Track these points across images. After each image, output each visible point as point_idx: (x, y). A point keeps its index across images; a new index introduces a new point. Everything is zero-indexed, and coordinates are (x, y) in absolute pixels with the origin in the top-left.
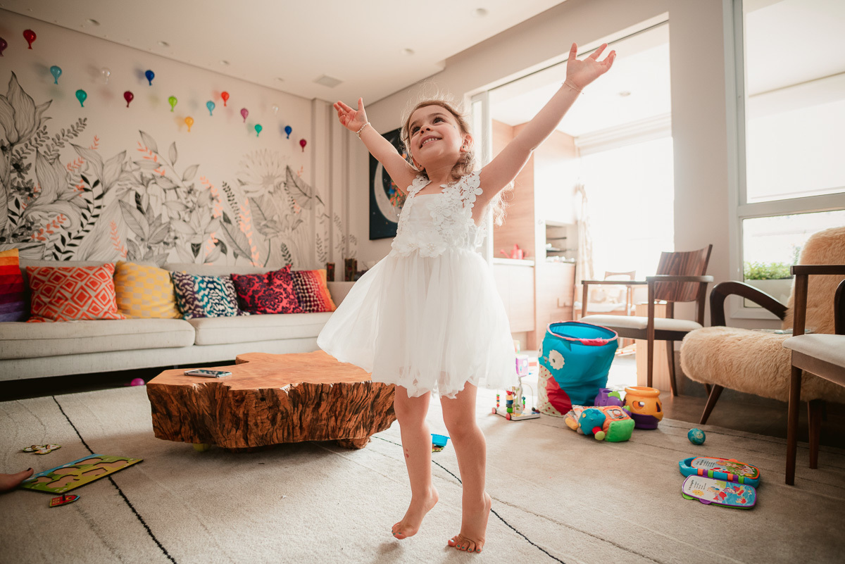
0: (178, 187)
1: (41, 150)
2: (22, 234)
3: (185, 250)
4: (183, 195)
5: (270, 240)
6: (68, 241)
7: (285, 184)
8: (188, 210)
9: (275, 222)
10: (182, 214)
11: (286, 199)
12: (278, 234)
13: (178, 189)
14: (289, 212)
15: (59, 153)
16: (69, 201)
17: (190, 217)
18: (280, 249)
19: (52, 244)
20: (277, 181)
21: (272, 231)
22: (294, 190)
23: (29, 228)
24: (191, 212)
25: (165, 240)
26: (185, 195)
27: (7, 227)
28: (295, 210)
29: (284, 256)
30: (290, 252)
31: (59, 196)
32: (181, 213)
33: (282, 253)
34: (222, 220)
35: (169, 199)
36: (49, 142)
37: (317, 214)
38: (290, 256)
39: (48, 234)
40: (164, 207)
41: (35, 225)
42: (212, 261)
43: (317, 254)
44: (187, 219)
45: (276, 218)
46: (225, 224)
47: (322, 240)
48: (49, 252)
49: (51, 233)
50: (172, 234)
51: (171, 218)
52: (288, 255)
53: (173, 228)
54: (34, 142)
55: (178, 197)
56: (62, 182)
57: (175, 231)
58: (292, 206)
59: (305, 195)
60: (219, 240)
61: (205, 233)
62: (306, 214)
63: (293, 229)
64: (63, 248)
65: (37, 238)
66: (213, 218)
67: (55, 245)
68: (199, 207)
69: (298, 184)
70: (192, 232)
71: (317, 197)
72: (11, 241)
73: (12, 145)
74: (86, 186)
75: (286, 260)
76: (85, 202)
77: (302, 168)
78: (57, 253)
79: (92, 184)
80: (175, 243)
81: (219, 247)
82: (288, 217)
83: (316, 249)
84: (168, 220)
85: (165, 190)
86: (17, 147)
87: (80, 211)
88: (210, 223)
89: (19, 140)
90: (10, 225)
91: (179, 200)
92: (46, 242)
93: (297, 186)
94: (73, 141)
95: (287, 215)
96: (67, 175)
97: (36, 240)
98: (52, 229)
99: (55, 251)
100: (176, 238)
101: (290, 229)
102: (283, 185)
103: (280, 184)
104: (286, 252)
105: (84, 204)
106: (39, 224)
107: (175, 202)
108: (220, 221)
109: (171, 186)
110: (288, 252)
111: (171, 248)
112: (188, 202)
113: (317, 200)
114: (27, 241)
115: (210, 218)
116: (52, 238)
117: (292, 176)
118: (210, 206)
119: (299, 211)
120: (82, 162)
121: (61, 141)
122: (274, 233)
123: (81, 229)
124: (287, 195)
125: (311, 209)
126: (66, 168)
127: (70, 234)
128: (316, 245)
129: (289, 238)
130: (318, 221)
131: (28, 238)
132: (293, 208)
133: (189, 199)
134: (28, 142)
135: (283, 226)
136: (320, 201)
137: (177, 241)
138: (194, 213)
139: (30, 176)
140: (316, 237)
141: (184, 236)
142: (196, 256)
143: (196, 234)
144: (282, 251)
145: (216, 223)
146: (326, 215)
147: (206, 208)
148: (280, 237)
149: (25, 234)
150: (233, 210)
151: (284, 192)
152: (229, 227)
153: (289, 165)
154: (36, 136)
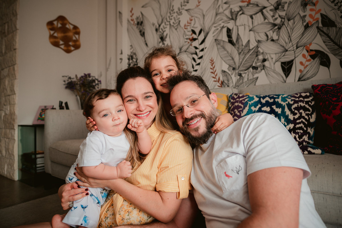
0: (265, 8)
1: (172, 24)
3: (274, 71)
4: (268, 13)
8: (276, 27)
10: (270, 34)
13: (264, 11)
15: (180, 19)
16: (186, 51)
17: (278, 35)
24: (279, 28)
25: (254, 65)
26: (272, 13)
31: (181, 49)
32: (268, 33)
34: (320, 25)
35: (256, 23)
36: (175, 15)
40: (251, 32)
42: (308, 79)
44: (275, 37)
46: (325, 29)
50: (261, 57)
51: (259, 42)
53: (261, 51)
54: (168, 19)
55: (265, 18)
56: (182, 39)
57: (263, 53)
60: (316, 51)
61: (297, 48)
66: (307, 27)
68: (289, 20)
70: (281, 49)
73: (160, 26)
74: (195, 36)
76: (194, 49)
79: (197, 33)
80: (264, 66)
81: (317, 60)
84: (255, 44)
85: (251, 17)
86: (161, 27)
87: (191, 56)
88: (303, 34)
89: (162, 22)
91: (266, 21)
94: (186, 8)
96: (184, 34)
100: (264, 60)
107: (262, 24)
108: (318, 28)
109: (258, 9)
111: (260, 72)
112: (276, 19)
115: (303, 29)
118: (302, 14)
120: (191, 20)
121: (181, 11)
126: (184, 28)
133: (277, 16)
134: (166, 21)
137: (266, 63)
138: (283, 29)
139: (167, 42)
141: (274, 56)
142: (287, 75)
143: (287, 51)
145: (313, 31)
147: (297, 18)
150: (336, 7)
152: (332, 32)
154: (169, 14)
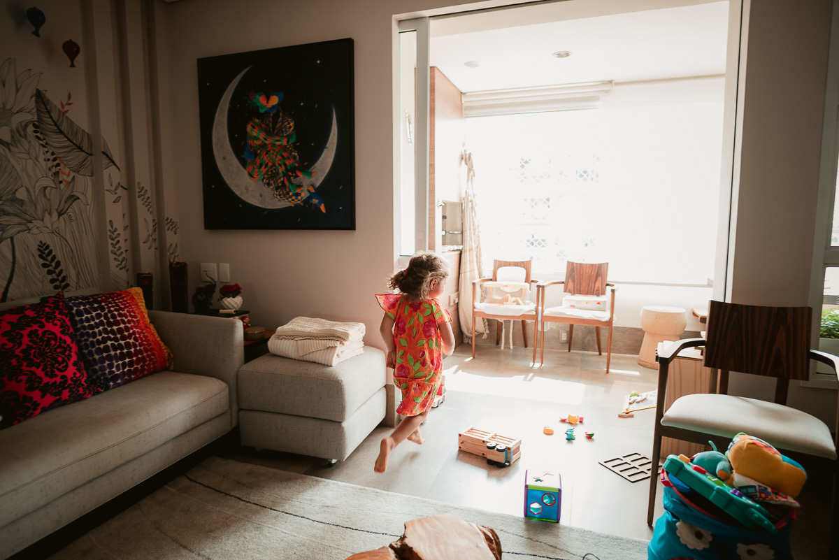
5: (12, 238)
7: (35, 126)
9: (21, 202)
11: (41, 158)
12: (30, 225)
14: (49, 182)
18: (37, 253)
20: (16, 121)
21: (17, 220)
22: (57, 140)
28: (62, 177)
29: (44, 266)
30: (59, 257)
33: (42, 261)
37: (107, 186)
38: (58, 264)
43: (112, 256)
45: (21, 194)
47: (120, 230)
52: (53, 264)
58: (54, 170)
59: (80, 149)
62: (84, 185)
63: (60, 215)
69: (64, 127)
71: (104, 153)
75: (50, 272)
77: (69, 97)
82: (49, 189)
83: (110, 248)
93: (61, 132)
95: (45, 188)
101: (55, 215)
102: (31, 129)
103: (26, 126)
104: (49, 258)
110: (54, 257)
113: (105, 161)
117: (49, 112)
119: (70, 179)
122: (20, 224)
124: (43, 150)
125: (92, 175)
128: (110, 241)
129: (55, 232)
130: (109, 198)
132: (56, 174)
135: (40, 211)
136: (113, 162)
140: (109, 227)
144: (41, 256)
146: (122, 187)
148: (34, 231)
151: (36, 143)
153: (41, 89)
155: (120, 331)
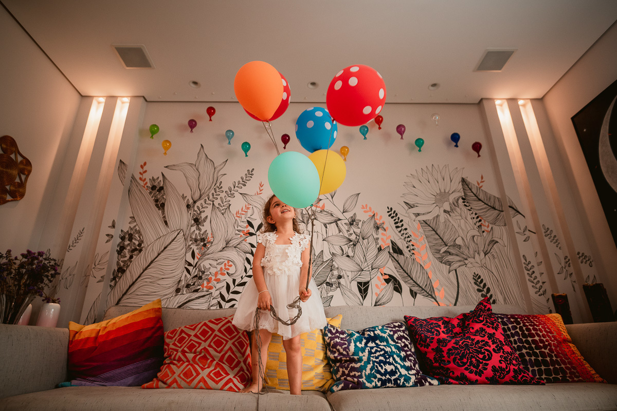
0: (340, 220)
1: (216, 204)
2: (194, 284)
3: (350, 291)
4: (344, 228)
5: (456, 270)
6: (232, 288)
7: (463, 199)
8: (352, 243)
9: (459, 247)
10: (345, 248)
11: (469, 217)
12: (466, 262)
13: (338, 222)
14: (475, 232)
15: (230, 203)
16: (235, 247)
17: (354, 251)
18: (473, 281)
19: (218, 292)
20: (452, 198)
21: (458, 258)
22: (477, 205)
23: (200, 278)
24: (355, 245)
25: (328, 281)
26: (346, 227)
27: (183, 278)
28: (483, 228)
29: (479, 290)
30: (488, 285)
31: (227, 243)
32: (343, 247)
33: (477, 287)
34: (391, 251)
35: (330, 234)
36: (223, 195)
37: (516, 229)
38: (488, 290)
39: (215, 282)
40: (324, 241)
41: (205, 273)
42: (384, 303)
43: (530, 285)
44: (351, 254)
45: (459, 242)
46: (395, 255)
47: (534, 263)
48: (215, 301)
49: (218, 281)
50: (336, 273)
51: (333, 254)
52: (485, 290)
53: (336, 266)
54: (211, 197)
55: (340, 231)
56: (231, 229)
57: (338, 268)
58: (478, 224)
59: (494, 208)
60: (389, 275)
61: (372, 269)
62: (500, 232)
63: (486, 254)
64: (227, 297)
65: (206, 287)
66: (380, 249)
67: (220, 293)
68: (363, 239)
69: (481, 196)
70: (356, 268)
71: (510, 207)
72: (185, 292)
73: (195, 202)
74: (252, 230)
75: (482, 295)
76: (249, 246)
77: (482, 178)
78: (223, 303)
79: (256, 228)
80: (339, 283)
81: (391, 285)
82: (476, 237)
83: (527, 277)
84: (330, 257)
85: (325, 225)
86: (198, 204)
87: (244, 256)
88: (377, 256)
89: (200, 198)
90: (186, 276)
91: (341, 234)
92: (213, 291)
93: (480, 200)
94: (241, 191)
95: (473, 237)
96: (235, 223)
97: (205, 289)
98: (219, 276)
99: (220, 299)
100: (340, 277)
101: (482, 254)
102: (461, 201)
103: (458, 200)
104: (482, 285)
105: (249, 248)
106: (208, 273)
107: (337, 236)
108: (389, 252)
109: (333, 219)
110: (485, 285)
111: (335, 290)
112: (351, 234)
113: (512, 212)
114: (196, 291)
115: (376, 250)
116: (218, 286)
117: (470, 189)
118: (376, 236)
119: (489, 229)
120: (248, 208)
121: (232, 192)
122: (460, 261)
123: (244, 274)
124: (469, 212)
125: (505, 225)
126: (235, 215)
127: (234, 281)
128: (526, 272)
129: (483, 266)
130: (520, 239)
131: (199, 287)
132: (480, 227)
133: (351, 232)
134: (206, 198)
135: (472, 252)
136: (518, 212)
137: (342, 281)
138: (358, 245)
139: (206, 227)
140: (523, 261)
141: (349, 274)
142: (364, 298)
143: (363, 270)
144: (475, 283)
145: (384, 255)
146: (529, 230)
147: (371, 239)
148: (469, 265)
149: (196, 284)
150: (403, 238)
151: (465, 209)
152: (401, 258)
153: (464, 177)
154: (213, 191)
155: (534, 342)
